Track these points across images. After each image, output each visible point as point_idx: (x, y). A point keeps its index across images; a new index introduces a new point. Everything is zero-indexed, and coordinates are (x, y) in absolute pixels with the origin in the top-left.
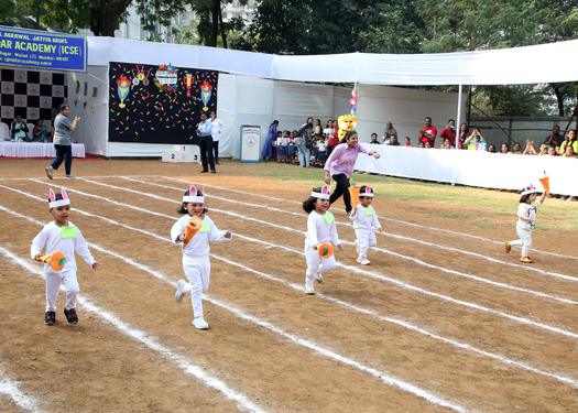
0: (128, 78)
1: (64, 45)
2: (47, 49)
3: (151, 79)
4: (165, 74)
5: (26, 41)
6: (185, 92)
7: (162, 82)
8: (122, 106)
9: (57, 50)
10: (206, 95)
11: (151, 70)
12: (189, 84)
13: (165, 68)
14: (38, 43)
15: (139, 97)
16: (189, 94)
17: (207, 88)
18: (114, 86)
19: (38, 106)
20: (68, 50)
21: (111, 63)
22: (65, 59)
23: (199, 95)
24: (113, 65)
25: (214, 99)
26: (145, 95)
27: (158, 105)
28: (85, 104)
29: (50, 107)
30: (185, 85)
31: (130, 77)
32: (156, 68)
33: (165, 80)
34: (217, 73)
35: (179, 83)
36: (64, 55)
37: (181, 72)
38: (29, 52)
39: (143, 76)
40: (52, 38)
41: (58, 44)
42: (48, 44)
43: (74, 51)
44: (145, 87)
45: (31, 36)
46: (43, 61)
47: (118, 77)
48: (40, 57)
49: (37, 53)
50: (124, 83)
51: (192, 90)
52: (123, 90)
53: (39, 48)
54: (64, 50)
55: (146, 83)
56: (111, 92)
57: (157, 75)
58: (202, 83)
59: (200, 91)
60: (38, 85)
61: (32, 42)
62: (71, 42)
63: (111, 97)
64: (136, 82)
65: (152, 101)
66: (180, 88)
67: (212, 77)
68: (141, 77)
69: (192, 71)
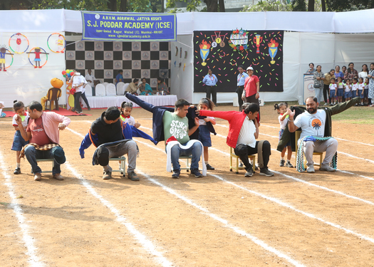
0: (208, 43)
1: (159, 21)
2: (147, 26)
3: (227, 41)
4: (238, 37)
5: (132, 22)
6: (255, 50)
7: (235, 43)
8: (204, 64)
9: (154, 26)
10: (273, 51)
11: (226, 35)
12: (258, 43)
13: (237, 32)
14: (140, 22)
15: (217, 56)
16: (258, 51)
17: (273, 45)
18: (197, 49)
19: (149, 68)
20: (162, 25)
21: (194, 32)
22: (160, 32)
23: (267, 51)
24: (196, 33)
25: (280, 53)
26: (222, 54)
27: (233, 62)
28: (180, 64)
29: (158, 68)
30: (255, 45)
31: (209, 42)
32: (230, 33)
33: (238, 41)
34: (282, 32)
35: (249, 43)
36: (160, 29)
37: (251, 34)
38: (135, 29)
39: (220, 40)
40: (150, 17)
41: (155, 22)
42: (147, 22)
43: (167, 24)
44: (221, 49)
45: (136, 17)
46: (144, 35)
47: (200, 43)
48: (142, 32)
49: (140, 30)
50: (205, 47)
51: (261, 47)
52: (205, 52)
53: (141, 26)
54: (159, 25)
55: (223, 45)
56: (195, 54)
57: (231, 38)
58: (269, 42)
59: (268, 48)
60: (149, 52)
61: (136, 22)
62: (165, 19)
63: (195, 58)
64: (214, 45)
65: (228, 59)
66: (250, 47)
67: (278, 36)
68: (219, 40)
69: (260, 32)
